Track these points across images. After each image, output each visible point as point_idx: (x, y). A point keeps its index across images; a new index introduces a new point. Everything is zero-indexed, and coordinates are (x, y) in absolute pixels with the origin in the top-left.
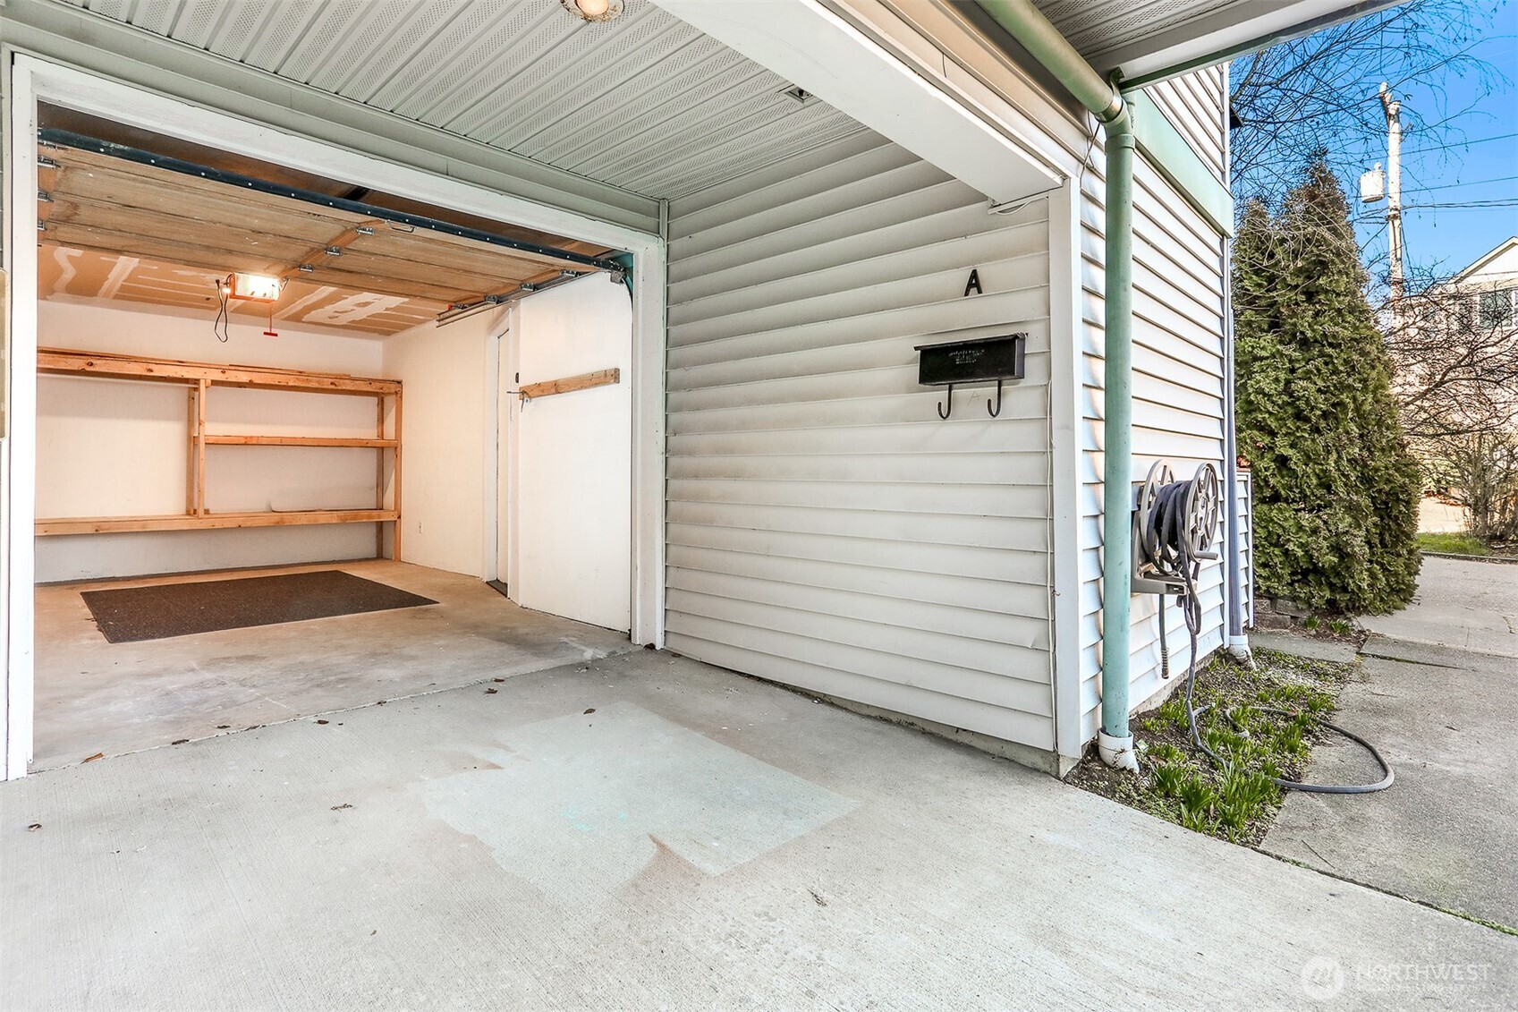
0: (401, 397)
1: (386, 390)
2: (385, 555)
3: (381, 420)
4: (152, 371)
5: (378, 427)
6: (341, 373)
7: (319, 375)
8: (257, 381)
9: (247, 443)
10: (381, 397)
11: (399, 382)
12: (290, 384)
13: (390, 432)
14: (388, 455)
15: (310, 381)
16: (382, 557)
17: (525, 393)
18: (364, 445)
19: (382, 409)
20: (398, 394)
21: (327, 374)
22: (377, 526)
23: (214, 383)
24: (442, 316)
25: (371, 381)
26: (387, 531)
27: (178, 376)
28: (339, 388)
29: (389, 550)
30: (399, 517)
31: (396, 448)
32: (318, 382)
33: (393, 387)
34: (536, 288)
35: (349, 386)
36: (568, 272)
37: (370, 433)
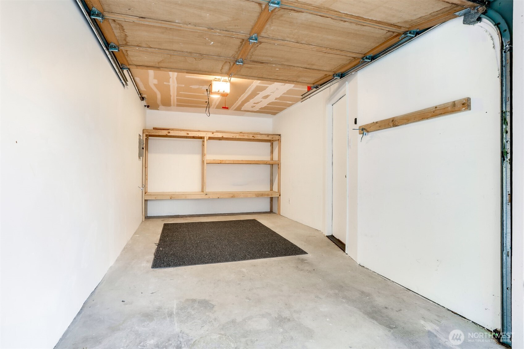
0: (280, 142)
1: (274, 139)
2: (274, 211)
3: (272, 152)
4: (188, 134)
5: (271, 155)
6: (256, 132)
7: (248, 133)
8: (224, 137)
9: (221, 163)
10: (271, 142)
11: (280, 135)
12: (237, 137)
13: (276, 158)
14: (275, 167)
15: (245, 136)
16: (272, 212)
17: (364, 130)
18: (265, 163)
19: (272, 147)
20: (279, 140)
21: (251, 133)
22: (270, 199)
23: (210, 138)
24: (304, 96)
25: (268, 135)
26: (275, 201)
27: (197, 136)
28: (256, 138)
29: (275, 209)
30: (280, 195)
31: (278, 164)
32: (248, 136)
33: (277, 137)
34: (373, 58)
35: (259, 137)
36: (410, 33)
37: (267, 158)
